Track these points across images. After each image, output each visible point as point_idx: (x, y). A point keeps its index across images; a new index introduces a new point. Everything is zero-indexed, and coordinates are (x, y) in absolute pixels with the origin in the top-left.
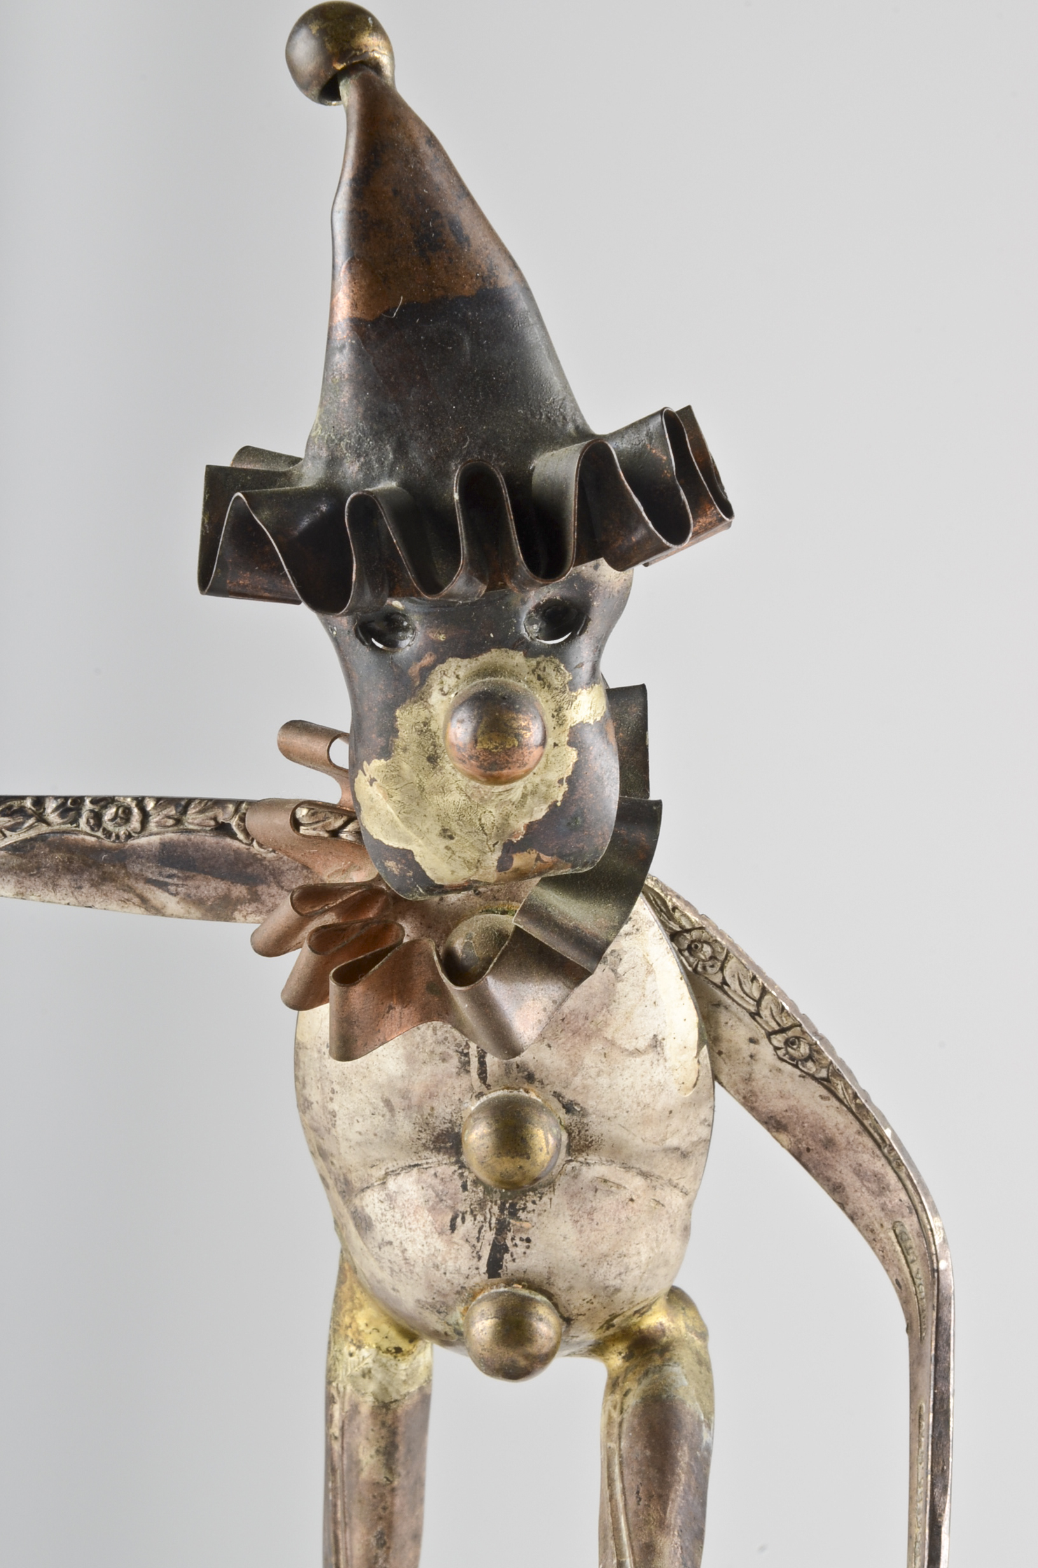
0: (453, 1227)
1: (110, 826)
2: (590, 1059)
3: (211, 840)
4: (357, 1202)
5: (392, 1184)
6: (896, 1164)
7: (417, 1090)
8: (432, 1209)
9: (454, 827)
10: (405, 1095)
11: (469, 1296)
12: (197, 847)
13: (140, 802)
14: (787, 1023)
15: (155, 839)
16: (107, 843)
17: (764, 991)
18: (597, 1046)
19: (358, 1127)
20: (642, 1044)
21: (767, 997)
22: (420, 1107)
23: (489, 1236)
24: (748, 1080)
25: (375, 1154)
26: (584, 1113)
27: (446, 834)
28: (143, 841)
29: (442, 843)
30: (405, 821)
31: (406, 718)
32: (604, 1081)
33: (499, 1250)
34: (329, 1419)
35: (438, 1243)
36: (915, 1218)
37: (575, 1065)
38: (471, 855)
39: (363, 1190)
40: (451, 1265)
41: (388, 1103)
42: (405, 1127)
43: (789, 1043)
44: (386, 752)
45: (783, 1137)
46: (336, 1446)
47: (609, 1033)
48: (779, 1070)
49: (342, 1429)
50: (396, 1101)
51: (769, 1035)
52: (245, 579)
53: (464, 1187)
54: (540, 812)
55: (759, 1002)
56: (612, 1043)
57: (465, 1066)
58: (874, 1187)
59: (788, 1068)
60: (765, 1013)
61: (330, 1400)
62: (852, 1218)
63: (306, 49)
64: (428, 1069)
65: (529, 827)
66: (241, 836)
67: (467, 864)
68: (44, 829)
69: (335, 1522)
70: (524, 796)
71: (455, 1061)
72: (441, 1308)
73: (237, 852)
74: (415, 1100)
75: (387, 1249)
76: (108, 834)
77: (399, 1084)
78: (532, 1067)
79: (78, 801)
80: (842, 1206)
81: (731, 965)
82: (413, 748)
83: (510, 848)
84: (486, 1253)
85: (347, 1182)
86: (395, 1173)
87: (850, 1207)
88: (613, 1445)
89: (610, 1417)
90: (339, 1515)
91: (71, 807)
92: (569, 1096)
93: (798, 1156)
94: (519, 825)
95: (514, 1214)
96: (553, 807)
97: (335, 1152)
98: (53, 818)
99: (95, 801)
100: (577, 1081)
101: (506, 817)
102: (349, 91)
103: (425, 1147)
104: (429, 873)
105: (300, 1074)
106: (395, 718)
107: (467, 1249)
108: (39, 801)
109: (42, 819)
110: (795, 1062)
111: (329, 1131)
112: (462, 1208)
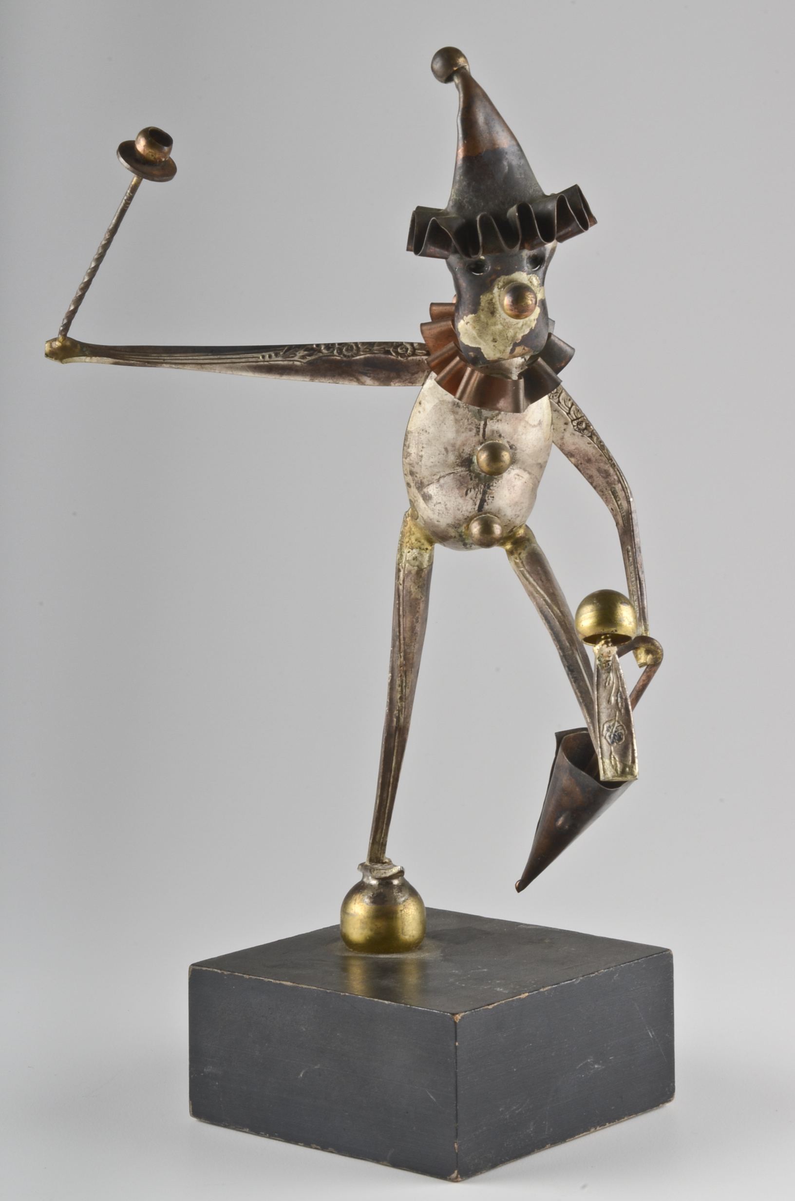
0: (466, 494)
1: (346, 353)
2: (520, 429)
3: (383, 356)
4: (425, 490)
5: (442, 481)
6: (614, 465)
7: (459, 443)
8: (459, 488)
9: (498, 338)
10: (453, 445)
11: (469, 520)
12: (378, 359)
13: (356, 344)
14: (579, 416)
15: (362, 357)
16: (345, 359)
17: (572, 405)
18: (523, 424)
19: (432, 460)
20: (536, 423)
21: (574, 407)
22: (459, 449)
23: (480, 496)
24: (562, 438)
25: (436, 470)
26: (516, 449)
27: (494, 340)
28: (358, 357)
29: (492, 344)
30: (480, 337)
31: (484, 299)
32: (524, 437)
33: (483, 501)
34: (398, 577)
35: (460, 500)
36: (620, 485)
37: (515, 431)
38: (502, 348)
39: (428, 485)
40: (464, 508)
41: (446, 449)
42: (452, 458)
43: (578, 424)
44: (475, 311)
45: (573, 460)
46: (401, 587)
47: (527, 419)
48: (574, 434)
49: (404, 581)
50: (450, 448)
51: (572, 421)
52: (432, 249)
53: (471, 479)
54: (527, 331)
55: (570, 409)
56: (527, 422)
57: (478, 433)
58: (604, 475)
59: (577, 433)
60: (572, 413)
61: (399, 571)
62: (595, 488)
63: (438, 65)
64: (464, 435)
65: (523, 337)
66: (394, 354)
67: (500, 351)
68: (321, 355)
69: (399, 615)
70: (523, 325)
71: (474, 431)
72: (456, 526)
73: (393, 360)
74: (457, 447)
75: (438, 506)
76: (345, 356)
77: (452, 442)
78: (501, 432)
79: (333, 345)
80: (591, 484)
81: (563, 394)
82: (486, 309)
83: (516, 345)
84: (478, 503)
85: (422, 483)
86: (444, 477)
87: (594, 484)
88: (522, 569)
89: (516, 563)
90: (401, 613)
91: (329, 347)
92: (512, 443)
93: (577, 466)
94: (520, 336)
95: (489, 488)
96: (531, 330)
97: (418, 471)
98: (325, 351)
99: (339, 344)
100: (515, 437)
101: (516, 333)
102: (457, 80)
103: (458, 465)
104: (485, 356)
105: (407, 443)
106: (480, 299)
107: (471, 501)
108: (318, 345)
109: (320, 351)
110: (580, 430)
111: (418, 463)
112: (470, 487)
